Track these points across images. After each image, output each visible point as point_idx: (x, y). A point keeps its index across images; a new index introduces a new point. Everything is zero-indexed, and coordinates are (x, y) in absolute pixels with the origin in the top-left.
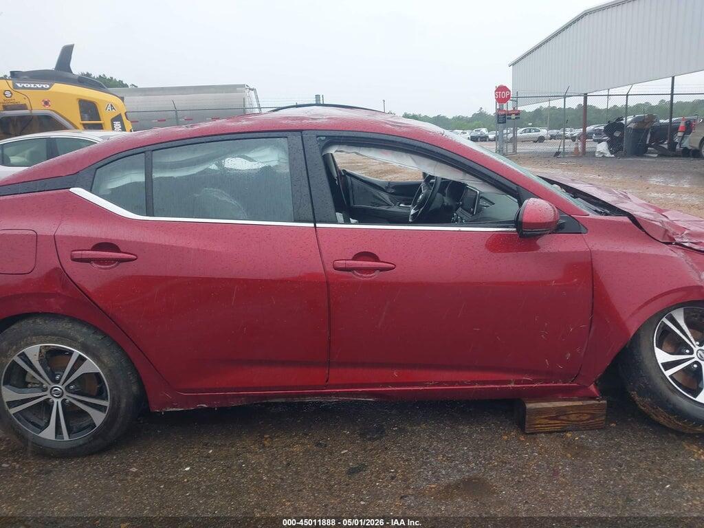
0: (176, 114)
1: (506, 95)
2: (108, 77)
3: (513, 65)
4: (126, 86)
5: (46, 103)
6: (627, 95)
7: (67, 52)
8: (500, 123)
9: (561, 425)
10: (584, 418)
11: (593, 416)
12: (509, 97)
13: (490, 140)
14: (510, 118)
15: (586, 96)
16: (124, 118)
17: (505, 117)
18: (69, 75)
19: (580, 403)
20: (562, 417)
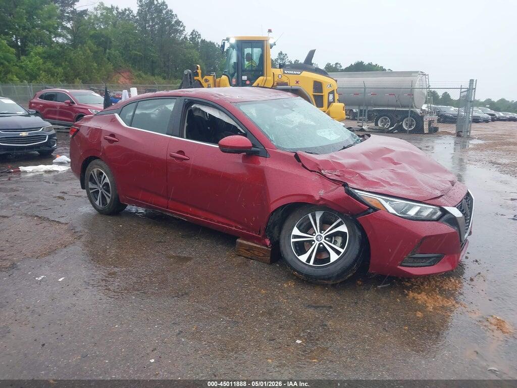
0: (365, 90)
2: (374, 64)
4: (384, 70)
5: (297, 82)
7: (311, 54)
9: (250, 254)
10: (261, 255)
11: (265, 256)
16: (335, 92)
18: (309, 66)
19: (259, 246)
20: (251, 251)
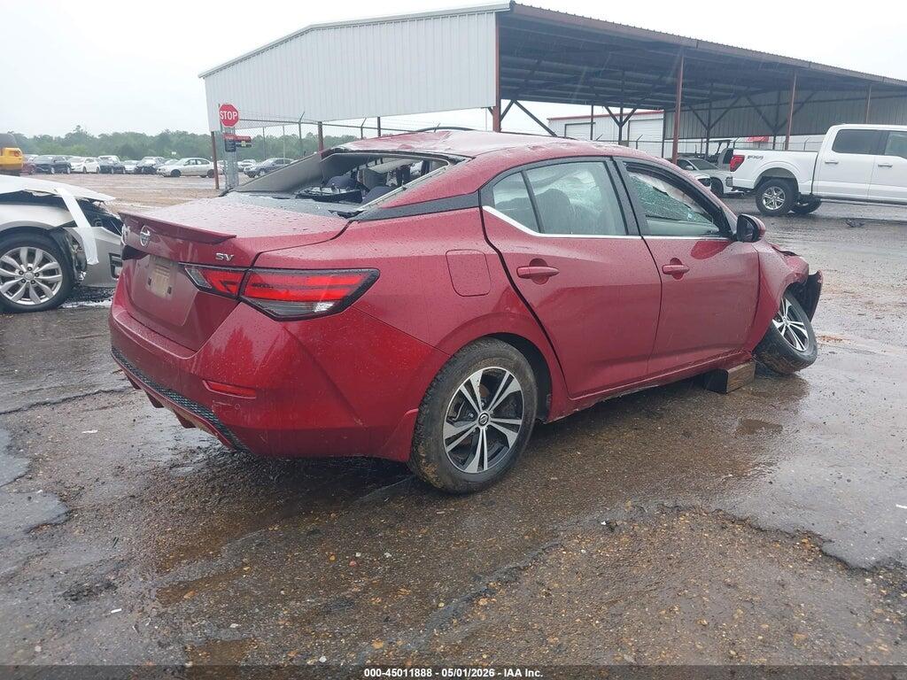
1: (234, 116)
3: (206, 76)
6: (362, 128)
8: (229, 151)
12: (237, 118)
13: (128, 173)
14: (240, 146)
15: (320, 125)
17: (234, 144)
